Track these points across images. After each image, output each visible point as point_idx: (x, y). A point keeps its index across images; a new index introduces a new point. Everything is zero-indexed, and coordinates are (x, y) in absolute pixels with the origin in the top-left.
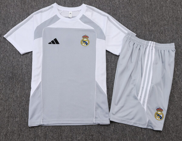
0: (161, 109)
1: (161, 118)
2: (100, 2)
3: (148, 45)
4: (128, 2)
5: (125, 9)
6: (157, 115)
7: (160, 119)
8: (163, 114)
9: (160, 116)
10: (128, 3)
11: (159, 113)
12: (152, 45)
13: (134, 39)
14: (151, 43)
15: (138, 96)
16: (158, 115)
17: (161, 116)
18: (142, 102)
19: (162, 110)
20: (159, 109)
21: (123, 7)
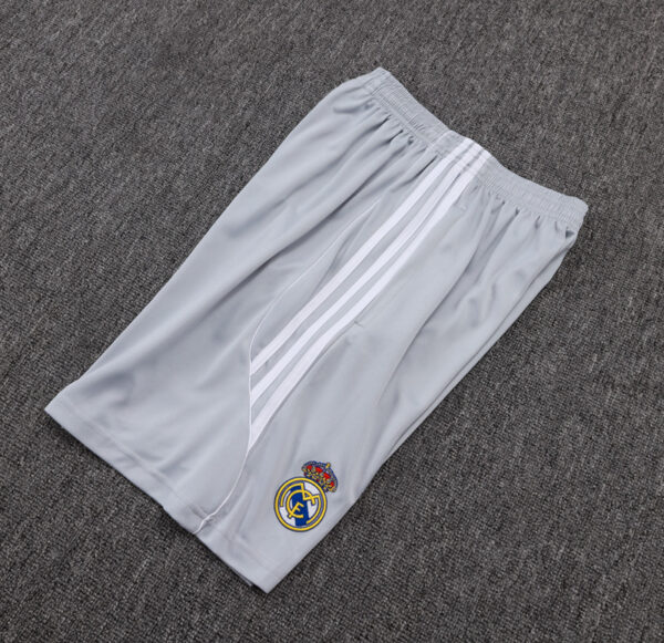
0: (328, 476)
1: (300, 523)
2: (466, 53)
3: (448, 152)
4: (608, 108)
5: (570, 135)
6: (289, 495)
7: (293, 522)
8: (322, 507)
9: (304, 510)
10: (603, 114)
11: (311, 488)
12: (468, 158)
13: (392, 98)
14: (471, 146)
15: (255, 354)
16: (297, 498)
17: (312, 510)
18: (255, 394)
19: (334, 483)
20: (320, 473)
21: (568, 122)
